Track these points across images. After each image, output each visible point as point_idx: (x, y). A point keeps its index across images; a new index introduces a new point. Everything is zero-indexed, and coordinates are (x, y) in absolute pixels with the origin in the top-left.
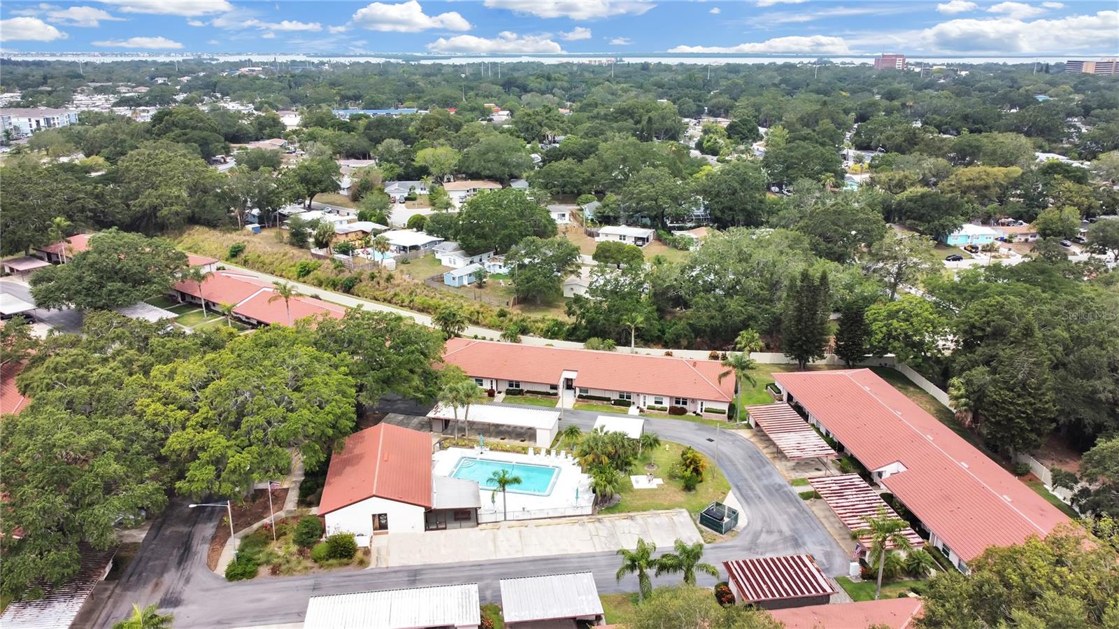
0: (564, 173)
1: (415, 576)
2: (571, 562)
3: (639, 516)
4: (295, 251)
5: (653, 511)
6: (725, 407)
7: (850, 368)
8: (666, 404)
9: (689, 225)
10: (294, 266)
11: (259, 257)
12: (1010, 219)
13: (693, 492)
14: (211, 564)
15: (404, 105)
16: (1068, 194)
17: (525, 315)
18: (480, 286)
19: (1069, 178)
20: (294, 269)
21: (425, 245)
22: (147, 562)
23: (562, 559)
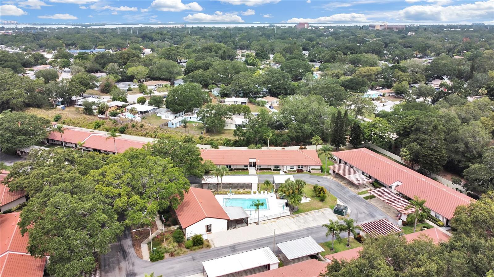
0: (200, 76)
1: (234, 248)
2: (293, 234)
3: (309, 213)
4: (88, 117)
5: (313, 211)
6: (319, 168)
7: (355, 148)
8: (295, 168)
9: (260, 96)
10: (91, 123)
11: (71, 120)
12: (381, 87)
13: (324, 202)
14: (140, 257)
15: (98, 47)
16: (401, 77)
17: (212, 138)
18: (185, 127)
19: (400, 70)
20: (92, 125)
21: (151, 111)
22: (109, 260)
23: (289, 233)
